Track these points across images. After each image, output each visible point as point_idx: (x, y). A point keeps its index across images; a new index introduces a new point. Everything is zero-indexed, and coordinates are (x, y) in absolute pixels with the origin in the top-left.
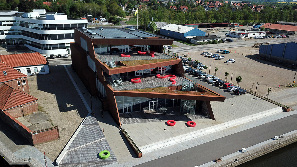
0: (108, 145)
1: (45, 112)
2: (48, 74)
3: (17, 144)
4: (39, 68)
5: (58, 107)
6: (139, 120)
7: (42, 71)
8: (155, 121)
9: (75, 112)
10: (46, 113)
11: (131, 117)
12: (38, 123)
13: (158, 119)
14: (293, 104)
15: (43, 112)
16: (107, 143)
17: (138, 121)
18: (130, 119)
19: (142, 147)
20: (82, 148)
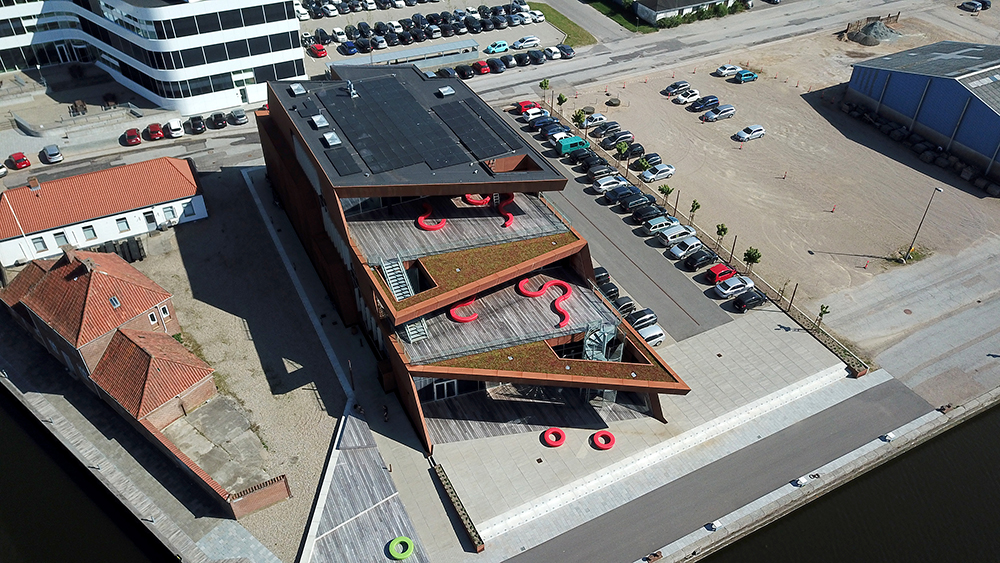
0: (407, 517)
1: (234, 395)
2: (206, 218)
3: (198, 515)
4: (179, 207)
5: (264, 376)
6: (475, 425)
7: (187, 213)
8: (514, 432)
9: (311, 394)
10: (239, 400)
11: (455, 417)
12: (227, 438)
13: (523, 422)
14: (883, 340)
15: (230, 398)
16: (402, 508)
17: (472, 431)
18: (453, 423)
19: (485, 524)
20: (349, 528)
